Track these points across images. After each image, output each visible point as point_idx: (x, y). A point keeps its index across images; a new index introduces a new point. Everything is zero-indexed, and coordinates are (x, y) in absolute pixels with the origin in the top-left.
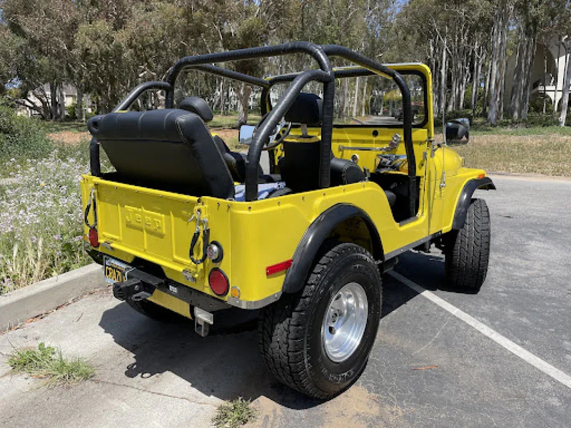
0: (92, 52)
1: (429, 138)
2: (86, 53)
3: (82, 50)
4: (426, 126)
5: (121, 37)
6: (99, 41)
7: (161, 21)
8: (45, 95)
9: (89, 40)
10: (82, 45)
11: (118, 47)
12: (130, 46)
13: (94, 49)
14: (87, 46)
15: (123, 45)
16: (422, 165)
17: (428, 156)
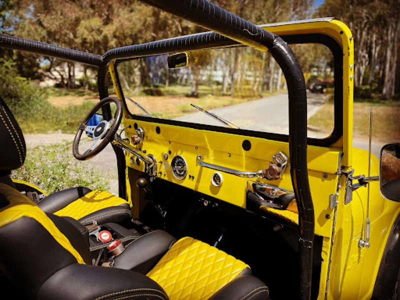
0: (88, 40)
1: (343, 168)
2: (84, 41)
3: (82, 39)
4: (338, 144)
5: (108, 30)
6: (94, 33)
7: (139, 19)
8: (64, 71)
9: (86, 32)
10: (82, 35)
11: (106, 37)
12: (115, 36)
13: (90, 38)
14: (85, 36)
15: (109, 36)
16: (328, 217)
17: (340, 201)
